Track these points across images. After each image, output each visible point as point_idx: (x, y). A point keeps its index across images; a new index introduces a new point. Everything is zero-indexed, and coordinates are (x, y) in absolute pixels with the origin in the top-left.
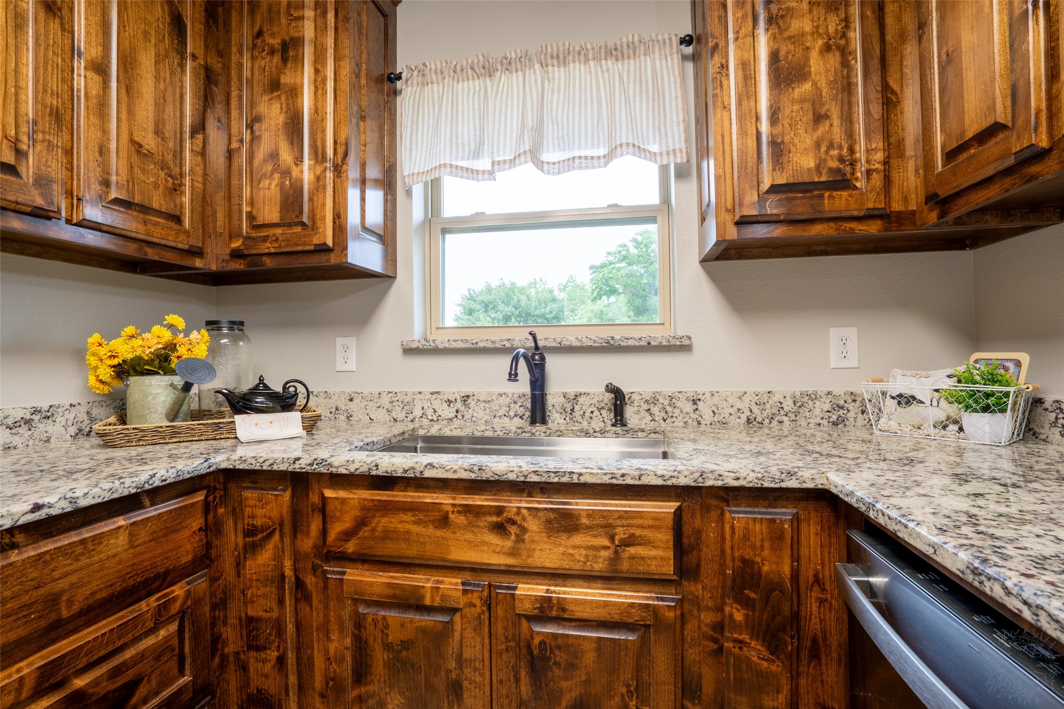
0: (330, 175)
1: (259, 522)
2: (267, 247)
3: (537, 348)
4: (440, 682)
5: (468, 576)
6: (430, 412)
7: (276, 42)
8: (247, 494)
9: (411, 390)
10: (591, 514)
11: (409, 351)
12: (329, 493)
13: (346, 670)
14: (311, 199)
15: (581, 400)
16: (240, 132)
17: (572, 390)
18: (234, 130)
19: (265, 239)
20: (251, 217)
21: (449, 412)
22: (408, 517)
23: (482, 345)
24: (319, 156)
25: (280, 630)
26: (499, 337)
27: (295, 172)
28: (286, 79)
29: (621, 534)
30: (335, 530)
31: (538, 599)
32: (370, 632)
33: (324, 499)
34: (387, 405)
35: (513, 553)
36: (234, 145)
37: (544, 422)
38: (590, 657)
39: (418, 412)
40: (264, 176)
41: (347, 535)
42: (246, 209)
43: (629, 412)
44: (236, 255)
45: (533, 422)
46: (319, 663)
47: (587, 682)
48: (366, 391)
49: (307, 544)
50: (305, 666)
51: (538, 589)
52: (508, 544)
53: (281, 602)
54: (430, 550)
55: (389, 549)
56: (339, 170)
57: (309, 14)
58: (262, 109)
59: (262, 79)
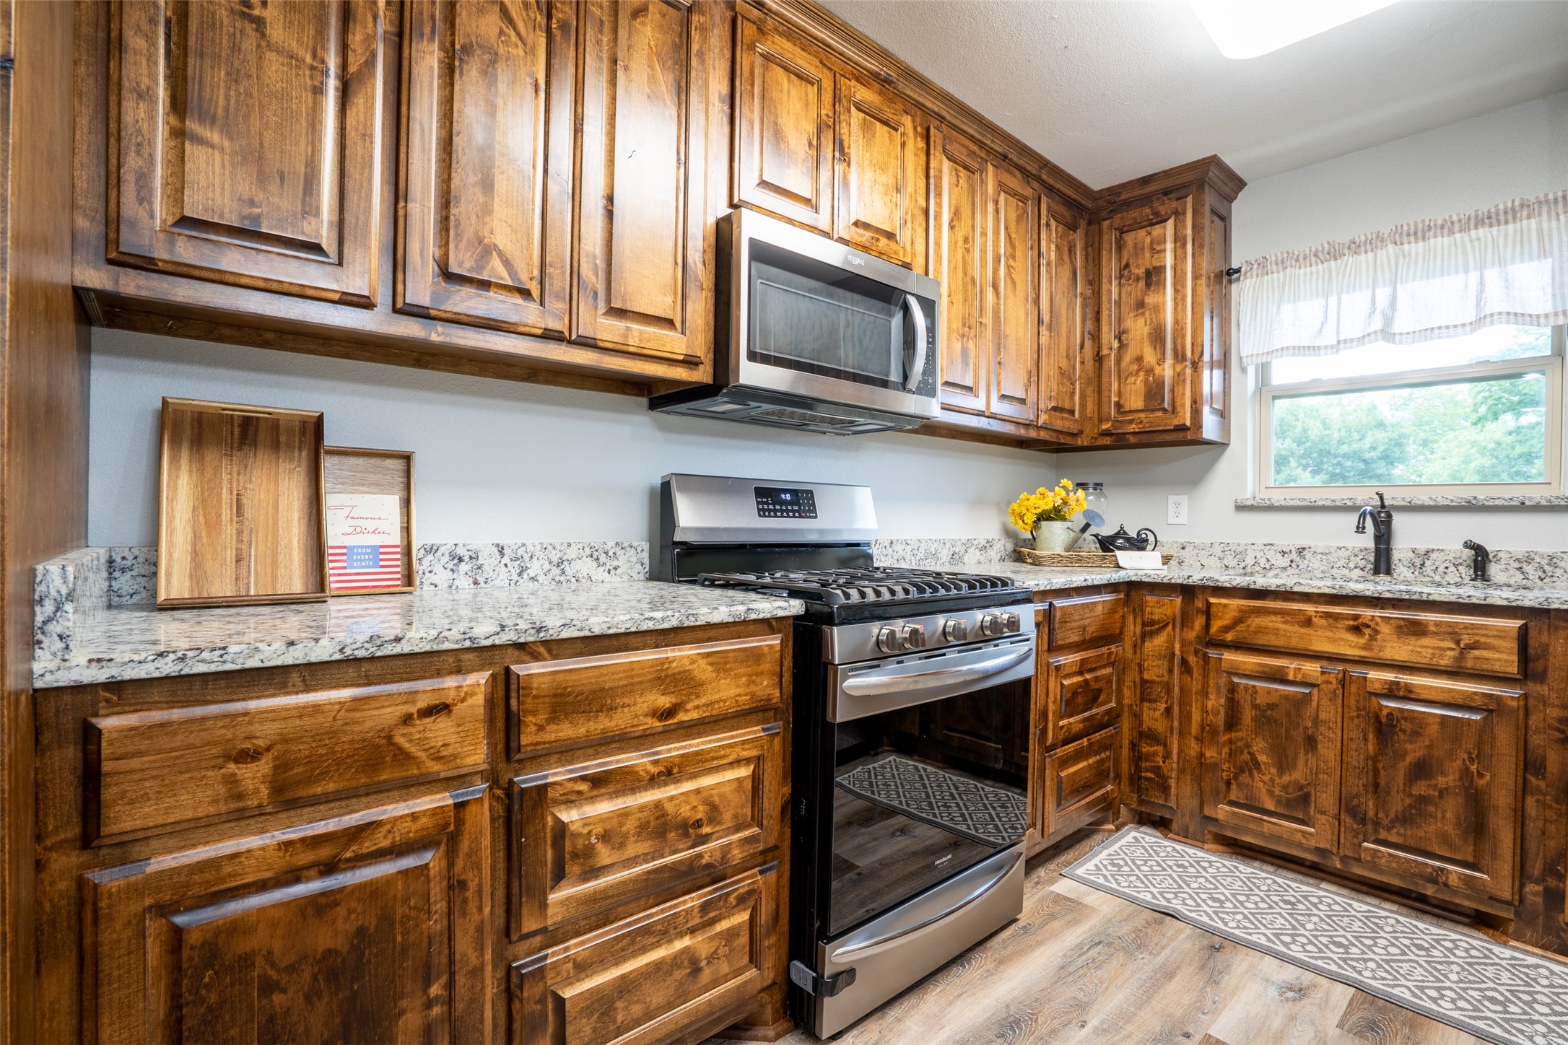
0: (1189, 371)
1: (1156, 617)
2: (1133, 428)
3: (1383, 506)
4: (1298, 734)
5: (1325, 663)
6: (1263, 562)
7: (1141, 272)
8: (1149, 598)
9: (1243, 542)
10: (1437, 624)
11: (1241, 508)
12: (1212, 600)
13: (1220, 720)
14: (1172, 391)
15: (1433, 556)
16: (1110, 343)
17: (1422, 547)
18: (1104, 341)
19: (1131, 422)
20: (1118, 405)
21: (1284, 562)
22: (1279, 618)
23: (1321, 503)
24: (1179, 356)
25: (1169, 690)
26: (1339, 495)
27: (1158, 370)
28: (1150, 299)
29: (1466, 640)
30: (1216, 626)
31: (1386, 682)
32: (1240, 695)
33: (1209, 605)
34: (1219, 554)
35: (1366, 647)
36: (1105, 352)
37: (1388, 572)
38: (1433, 729)
39: (1250, 561)
40: (1131, 374)
41: (1227, 629)
42: (1114, 399)
43: (1494, 570)
44: (1106, 433)
45: (1376, 572)
46: (1196, 716)
47: (1430, 747)
48: (1198, 541)
49: (1191, 635)
50: (1186, 717)
51: (1389, 676)
52: (1362, 641)
53: (1171, 671)
54: (1295, 643)
55: (1262, 640)
56: (1196, 366)
57: (1169, 246)
58: (1128, 323)
59: (1128, 301)
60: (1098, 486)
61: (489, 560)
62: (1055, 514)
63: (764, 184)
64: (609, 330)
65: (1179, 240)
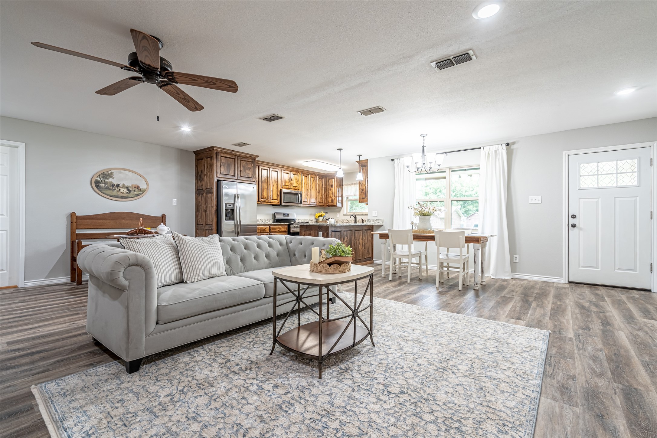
2: (330, 205)
3: (355, 215)
9: (344, 220)
11: (344, 215)
14: (334, 200)
16: (327, 193)
17: (359, 220)
20: (328, 202)
21: (347, 222)
27: (332, 198)
28: (332, 189)
36: (327, 195)
37: (356, 221)
40: (330, 198)
43: (364, 222)
44: (327, 205)
56: (336, 197)
57: (333, 182)
58: (329, 191)
59: (329, 188)
60: (327, 212)
61: (260, 220)
62: (321, 216)
63: (284, 185)
64: (272, 201)
65: (334, 182)
